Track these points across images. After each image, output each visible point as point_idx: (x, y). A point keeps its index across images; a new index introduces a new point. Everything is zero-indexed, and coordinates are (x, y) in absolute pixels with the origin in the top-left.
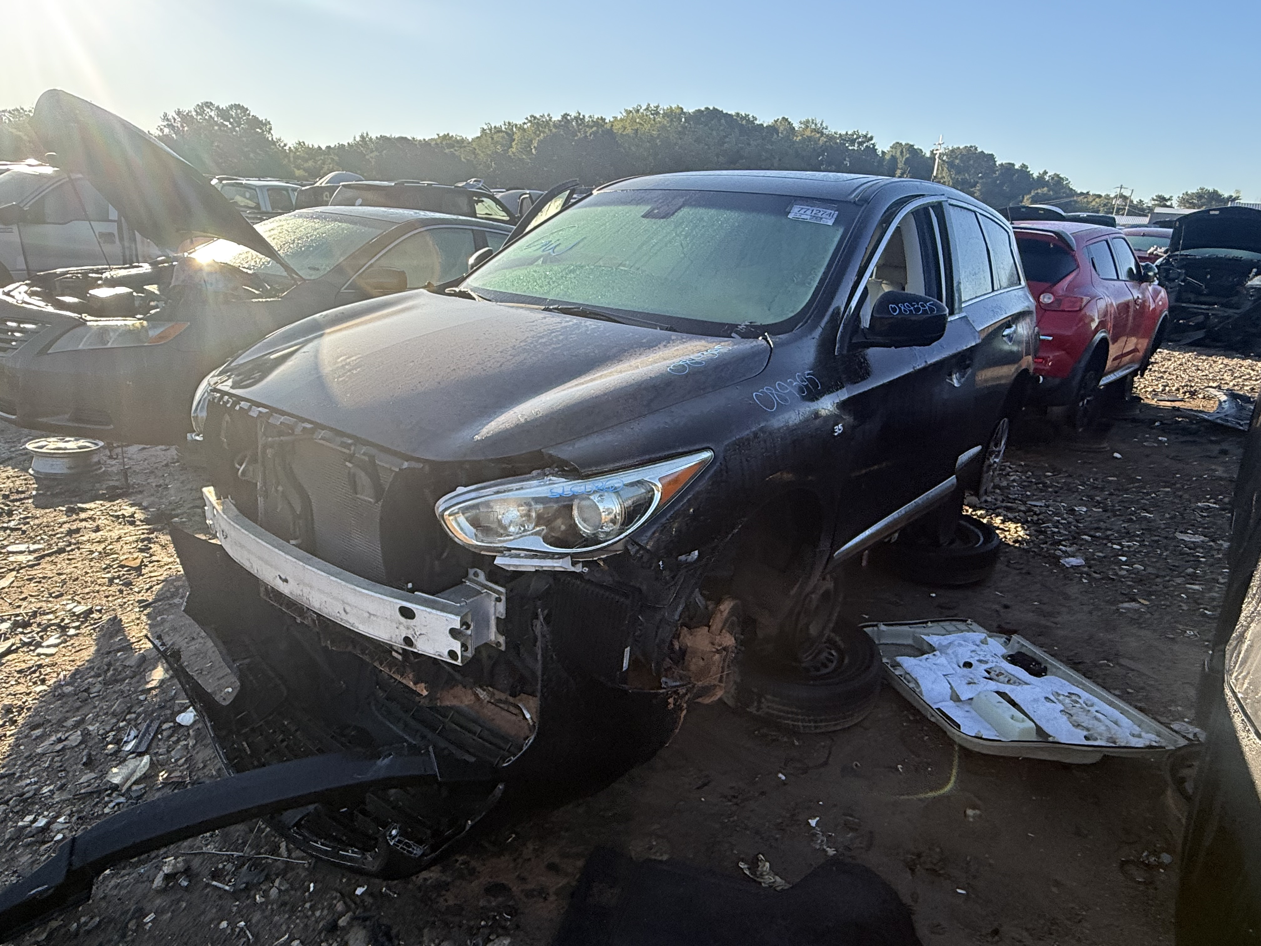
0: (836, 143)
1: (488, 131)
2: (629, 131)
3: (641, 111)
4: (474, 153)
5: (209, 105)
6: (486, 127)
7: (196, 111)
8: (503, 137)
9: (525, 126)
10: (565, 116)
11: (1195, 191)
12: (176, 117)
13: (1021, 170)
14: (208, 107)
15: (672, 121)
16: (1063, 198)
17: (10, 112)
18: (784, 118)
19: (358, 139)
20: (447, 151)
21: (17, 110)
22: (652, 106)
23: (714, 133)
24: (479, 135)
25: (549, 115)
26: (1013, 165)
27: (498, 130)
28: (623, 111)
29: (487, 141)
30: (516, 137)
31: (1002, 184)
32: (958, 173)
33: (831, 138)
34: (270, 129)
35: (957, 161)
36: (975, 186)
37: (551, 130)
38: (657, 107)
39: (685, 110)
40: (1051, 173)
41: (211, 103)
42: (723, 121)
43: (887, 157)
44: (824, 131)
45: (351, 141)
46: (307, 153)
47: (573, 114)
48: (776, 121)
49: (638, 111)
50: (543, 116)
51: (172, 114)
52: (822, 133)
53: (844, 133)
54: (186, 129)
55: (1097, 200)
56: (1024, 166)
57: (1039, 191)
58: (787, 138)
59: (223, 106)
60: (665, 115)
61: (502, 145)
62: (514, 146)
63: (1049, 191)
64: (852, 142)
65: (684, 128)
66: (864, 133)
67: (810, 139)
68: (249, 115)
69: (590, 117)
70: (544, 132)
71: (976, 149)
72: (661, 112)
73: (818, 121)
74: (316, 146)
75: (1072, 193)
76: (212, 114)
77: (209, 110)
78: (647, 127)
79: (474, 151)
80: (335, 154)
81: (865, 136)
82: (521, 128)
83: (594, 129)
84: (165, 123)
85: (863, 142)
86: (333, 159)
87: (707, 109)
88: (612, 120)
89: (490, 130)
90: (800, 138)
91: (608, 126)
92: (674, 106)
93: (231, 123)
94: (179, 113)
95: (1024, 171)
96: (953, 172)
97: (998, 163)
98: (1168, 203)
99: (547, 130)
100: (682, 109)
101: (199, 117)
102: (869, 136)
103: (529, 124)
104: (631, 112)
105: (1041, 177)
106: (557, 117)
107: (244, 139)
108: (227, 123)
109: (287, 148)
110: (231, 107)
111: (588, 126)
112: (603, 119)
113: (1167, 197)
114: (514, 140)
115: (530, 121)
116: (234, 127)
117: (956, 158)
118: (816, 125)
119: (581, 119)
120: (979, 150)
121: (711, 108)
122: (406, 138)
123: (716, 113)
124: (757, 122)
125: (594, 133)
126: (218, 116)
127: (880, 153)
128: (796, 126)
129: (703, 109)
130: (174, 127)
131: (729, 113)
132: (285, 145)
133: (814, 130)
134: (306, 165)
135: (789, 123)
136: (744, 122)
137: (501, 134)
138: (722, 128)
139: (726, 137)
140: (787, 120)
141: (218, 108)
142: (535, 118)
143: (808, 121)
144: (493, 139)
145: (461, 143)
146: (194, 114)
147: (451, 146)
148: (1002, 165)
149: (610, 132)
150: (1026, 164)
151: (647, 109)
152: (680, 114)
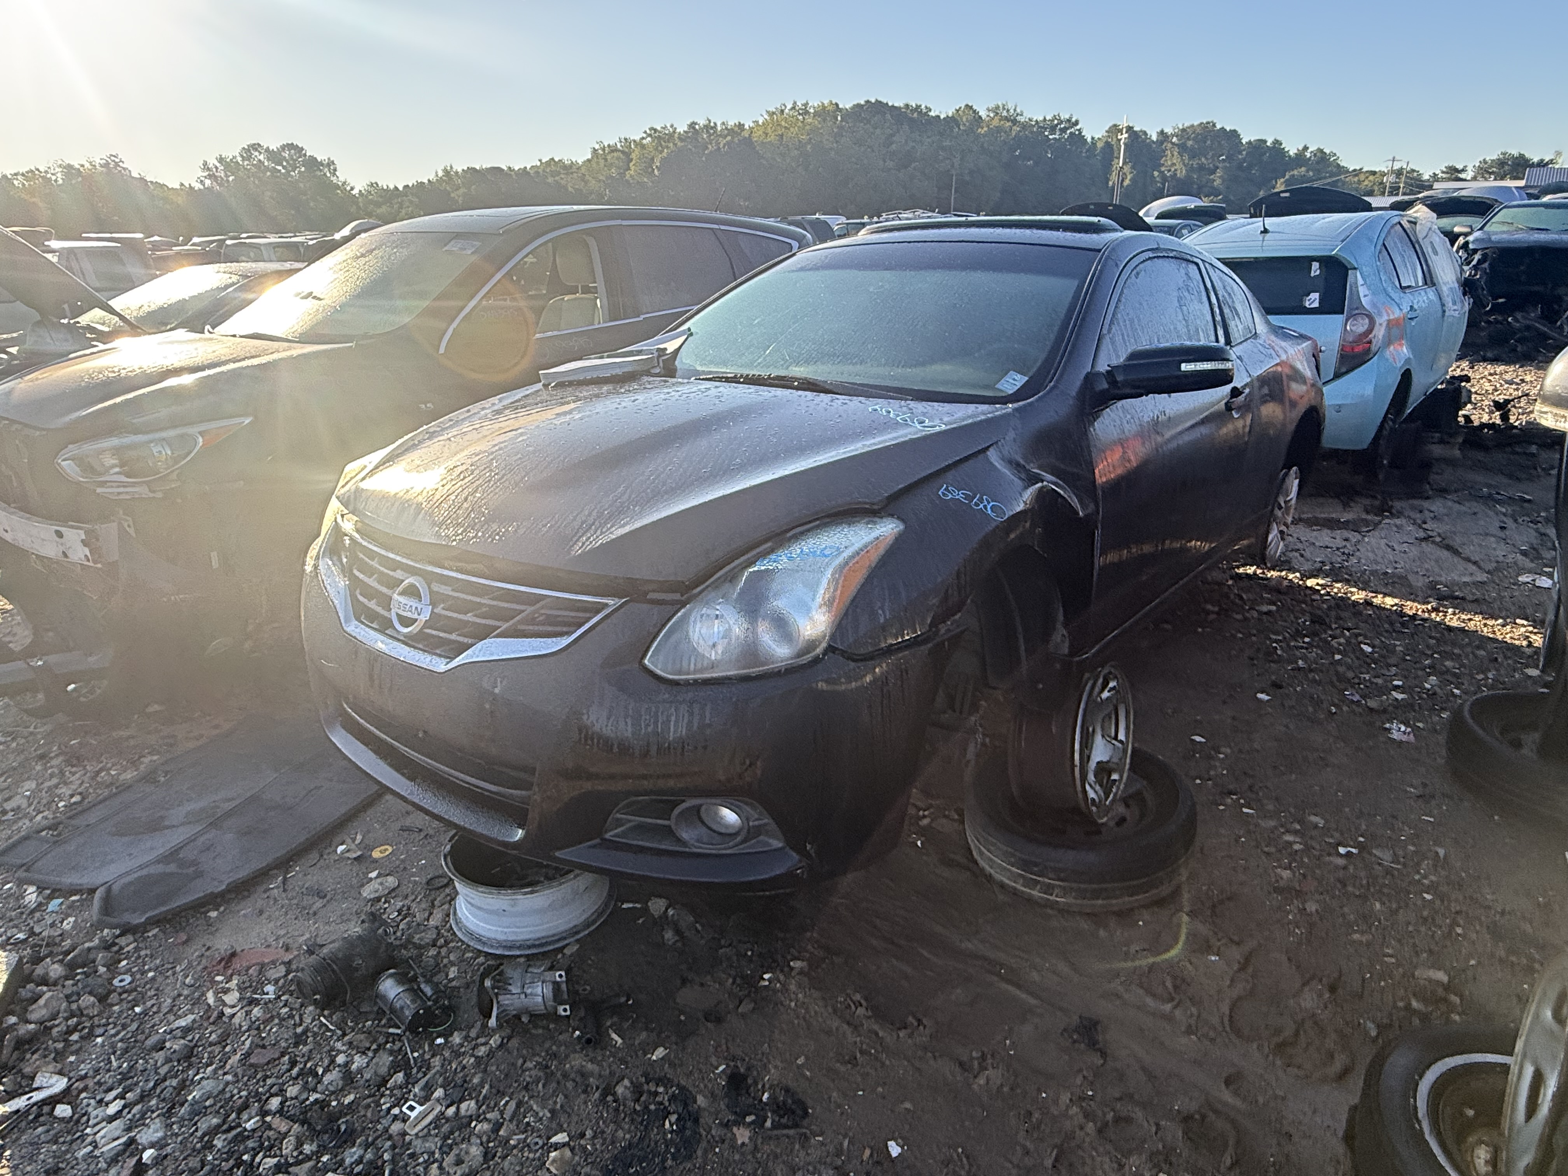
0: (1032, 132)
1: (600, 152)
2: (772, 138)
3: (787, 111)
4: (583, 180)
5: (256, 147)
6: (597, 147)
7: (242, 156)
8: (618, 158)
9: (644, 142)
10: (692, 125)
11: (1495, 157)
12: (218, 165)
13: (1274, 147)
14: (256, 150)
15: (824, 120)
16: (1325, 178)
17: (23, 175)
18: (967, 106)
19: (440, 174)
20: (550, 180)
21: (32, 171)
22: (799, 104)
23: (878, 131)
24: (590, 157)
25: (672, 126)
26: (1265, 142)
27: (613, 149)
28: (764, 113)
29: (598, 163)
30: (633, 156)
31: (1250, 166)
32: (1192, 157)
33: (1025, 126)
34: (335, 170)
35: (1190, 143)
36: (1213, 172)
37: (675, 145)
38: (806, 105)
39: (841, 106)
40: (1312, 148)
41: (259, 145)
42: (888, 116)
43: (1100, 145)
44: (1018, 118)
45: (432, 177)
46: (381, 197)
47: (702, 122)
48: (957, 111)
49: (782, 111)
50: (665, 128)
51: (212, 162)
52: (1015, 122)
53: (1041, 118)
54: (231, 179)
55: (1371, 178)
56: (1277, 142)
57: (1295, 172)
58: (971, 131)
59: (273, 147)
60: (816, 114)
61: (619, 168)
62: (633, 168)
63: (1307, 171)
64: (1053, 129)
65: (841, 128)
66: (1067, 117)
67: (999, 129)
68: (305, 155)
69: (723, 123)
70: (667, 147)
71: (1214, 125)
72: (812, 111)
73: (1011, 106)
74: (392, 187)
75: (1341, 170)
76: (261, 157)
77: (257, 153)
78: (794, 130)
79: (583, 178)
80: (412, 194)
81: (1069, 121)
82: (640, 144)
83: (729, 138)
84: (206, 174)
85: (1066, 129)
86: (411, 202)
87: (868, 102)
88: (752, 125)
89: (603, 149)
90: (986, 129)
91: (746, 134)
92: (826, 102)
93: (284, 167)
94: (221, 160)
95: (1277, 148)
96: (1186, 157)
97: (1244, 141)
98: (1462, 176)
99: (671, 145)
100: (837, 105)
101: (246, 163)
102: (1074, 120)
103: (649, 139)
104: (774, 113)
105: (1300, 155)
106: (682, 128)
107: (301, 185)
108: (279, 168)
109: (355, 192)
110: (283, 147)
111: (720, 136)
112: (741, 126)
113: (1460, 167)
114: (631, 160)
115: (650, 135)
116: (288, 172)
117: (1188, 139)
118: (1008, 111)
119: (712, 128)
120: (1218, 127)
121: (873, 101)
122: (499, 169)
123: (879, 107)
124: (932, 114)
125: (728, 143)
126: (268, 160)
127: (1089, 140)
128: (983, 114)
129: (863, 103)
130: (216, 177)
131: (896, 105)
132: (352, 189)
133: (1007, 119)
134: (379, 211)
135: (974, 111)
136: (915, 115)
137: (615, 154)
138: (887, 124)
139: (892, 135)
140: (971, 107)
141: (267, 150)
142: (655, 130)
143: (997, 107)
144: (606, 160)
145: (569, 168)
146: (239, 159)
147: (554, 174)
148: (1250, 143)
149: (748, 142)
150: (1279, 138)
151: (793, 108)
152: (834, 112)
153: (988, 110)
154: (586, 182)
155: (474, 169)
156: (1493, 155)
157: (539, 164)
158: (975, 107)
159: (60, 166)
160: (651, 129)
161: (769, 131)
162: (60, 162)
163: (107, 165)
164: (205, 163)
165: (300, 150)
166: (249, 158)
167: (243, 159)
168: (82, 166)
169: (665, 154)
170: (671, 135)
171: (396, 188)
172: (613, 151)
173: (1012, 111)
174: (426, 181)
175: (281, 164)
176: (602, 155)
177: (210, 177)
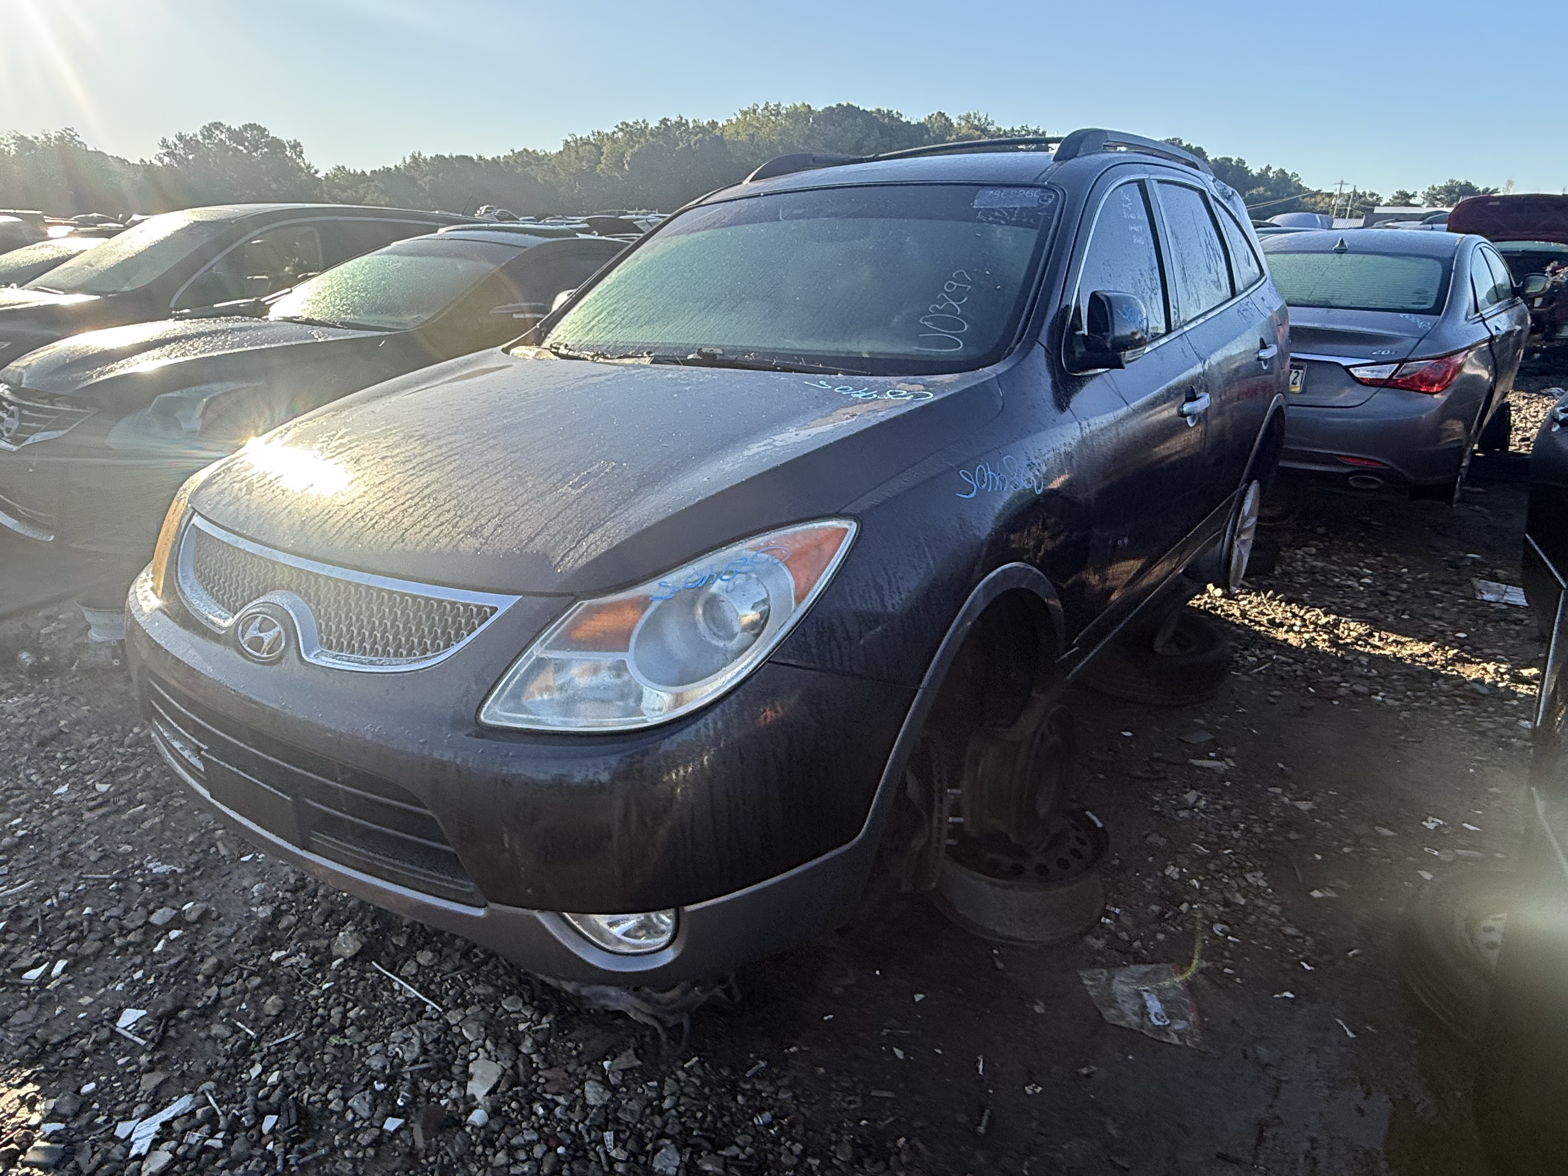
153: (960, 117)
154: (556, 174)
155: (443, 157)
156: (1441, 183)
157: (511, 154)
158: (947, 115)
159: (14, 138)
160: (623, 123)
161: (740, 130)
162: (13, 134)
163: (61, 138)
164: (164, 141)
165: (262, 131)
166: (210, 137)
167: (204, 138)
168: (36, 138)
169: (636, 149)
170: (643, 131)
171: (363, 173)
172: (585, 144)
173: (983, 120)
174: (393, 167)
175: (243, 145)
176: (574, 147)
177: (168, 154)
